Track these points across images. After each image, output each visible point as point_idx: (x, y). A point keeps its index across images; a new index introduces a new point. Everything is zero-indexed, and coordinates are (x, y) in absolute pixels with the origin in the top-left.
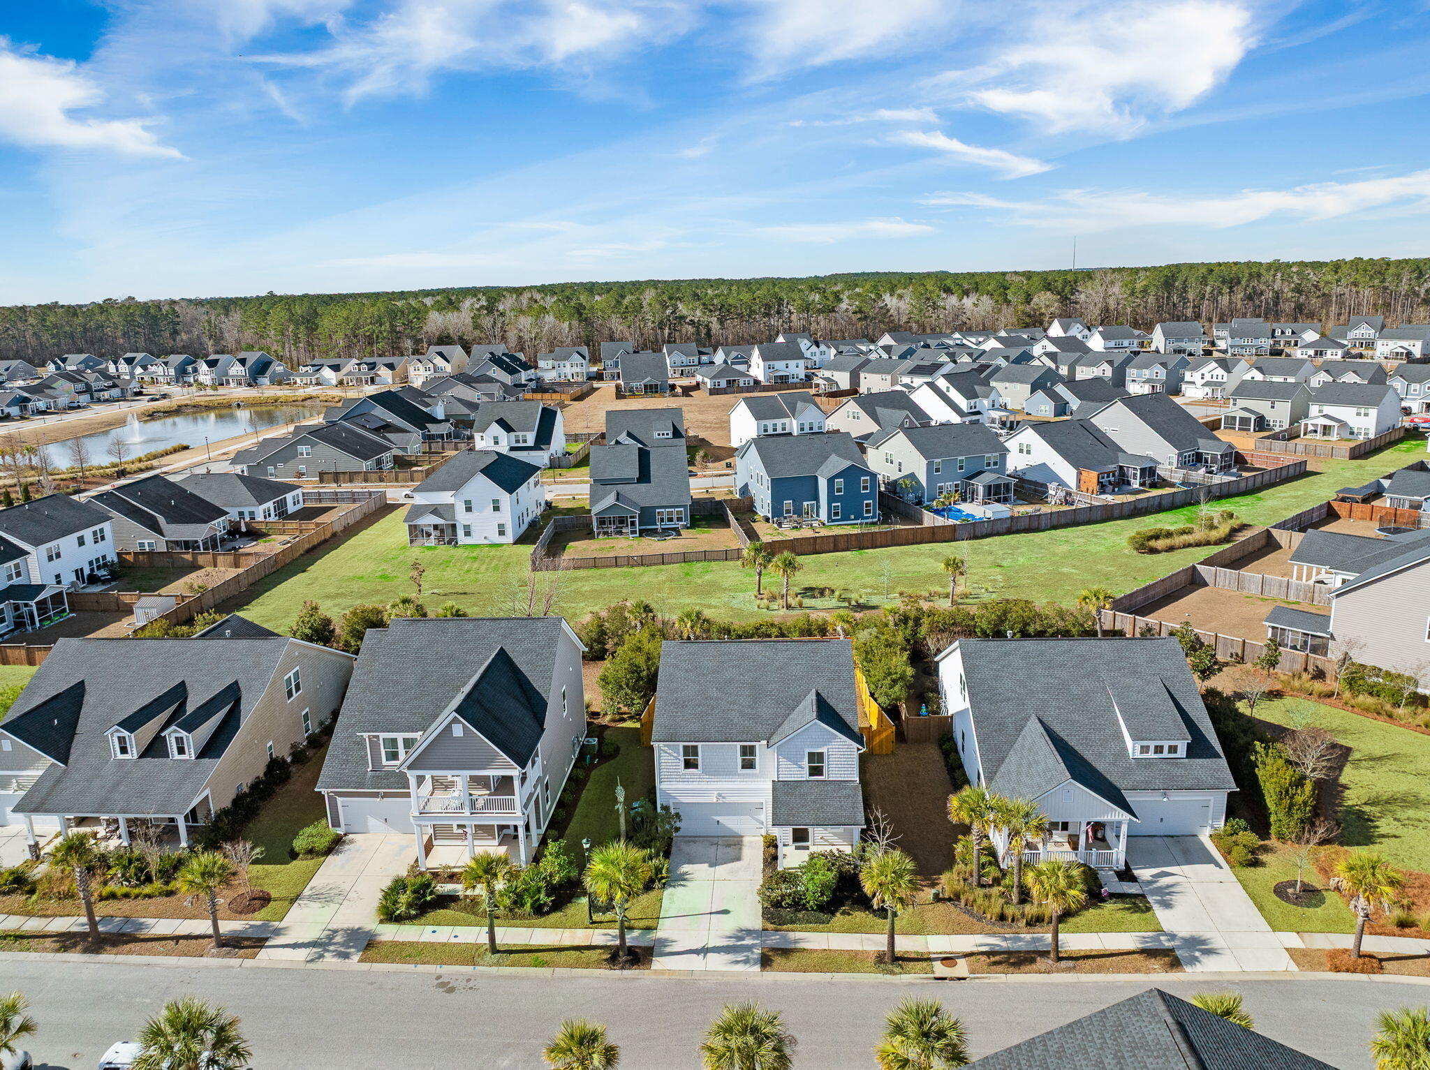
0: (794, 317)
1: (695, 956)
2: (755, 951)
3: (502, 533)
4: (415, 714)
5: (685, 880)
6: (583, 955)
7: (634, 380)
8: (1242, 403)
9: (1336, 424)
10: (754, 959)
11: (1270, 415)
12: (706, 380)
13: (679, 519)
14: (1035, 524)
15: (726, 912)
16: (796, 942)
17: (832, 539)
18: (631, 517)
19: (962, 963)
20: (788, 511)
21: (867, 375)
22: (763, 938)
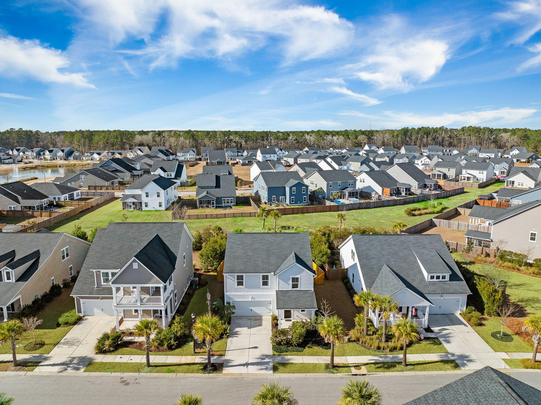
0: (272, 141)
1: (242, 367)
2: (270, 364)
3: (160, 206)
4: (117, 262)
5: (237, 334)
6: (191, 368)
7: (214, 160)
8: (438, 169)
9: (472, 176)
10: (270, 368)
11: (448, 174)
12: (240, 161)
13: (231, 202)
14: (368, 206)
15: (256, 348)
16: (288, 360)
17: (291, 210)
19: (363, 367)
20: (274, 200)
21: (300, 159)
22: (274, 359)
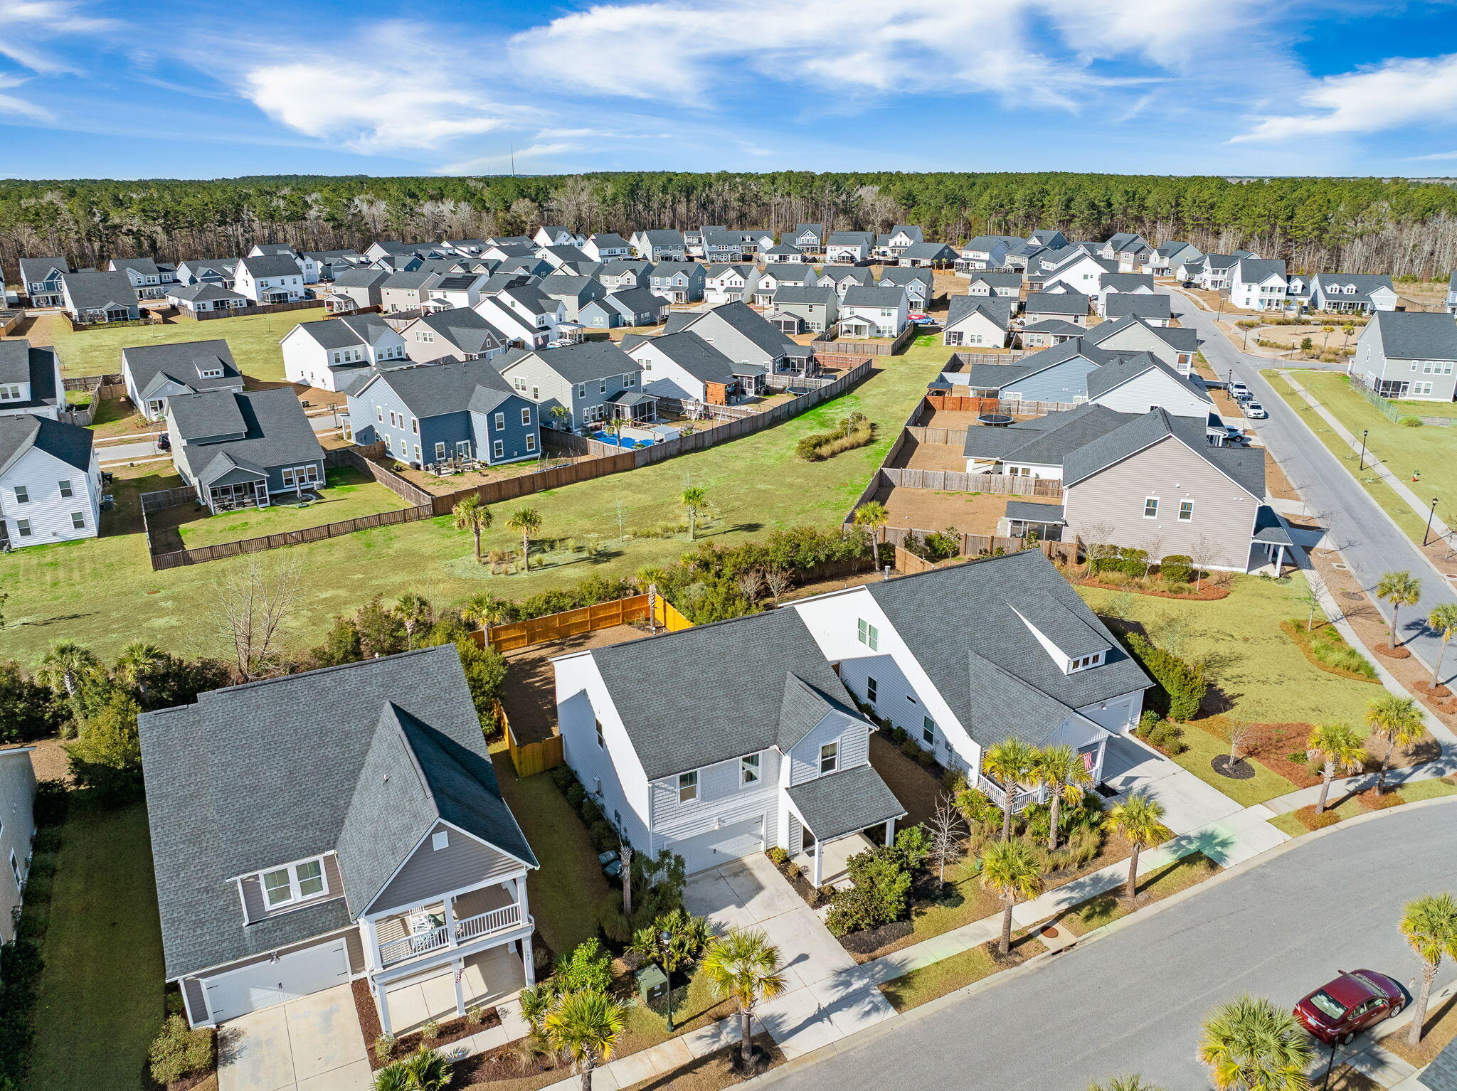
1: (819, 1024)
2: (873, 992)
3: (79, 524)
6: (700, 1076)
7: (92, 306)
8: (784, 308)
9: (867, 324)
11: (809, 318)
12: (184, 302)
13: (312, 478)
14: (700, 443)
16: (903, 965)
17: (517, 482)
18: (257, 483)
20: (441, 455)
21: (389, 290)
22: (870, 974)
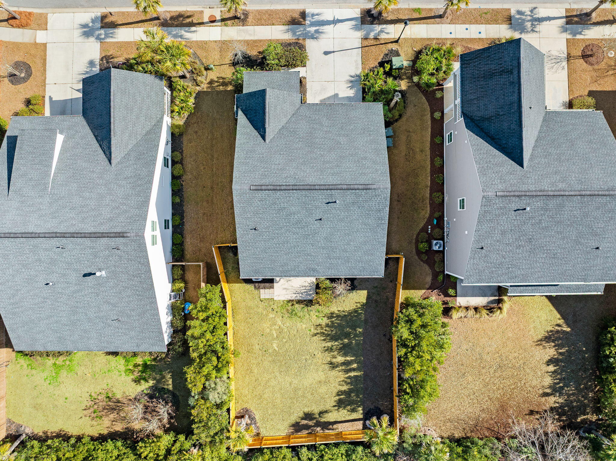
2: (309, 23)
5: (351, 82)
10: (309, 17)
15: (326, 53)
16: (288, 31)
19: (206, 19)
